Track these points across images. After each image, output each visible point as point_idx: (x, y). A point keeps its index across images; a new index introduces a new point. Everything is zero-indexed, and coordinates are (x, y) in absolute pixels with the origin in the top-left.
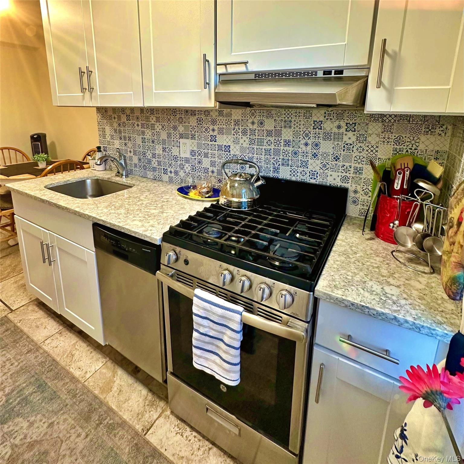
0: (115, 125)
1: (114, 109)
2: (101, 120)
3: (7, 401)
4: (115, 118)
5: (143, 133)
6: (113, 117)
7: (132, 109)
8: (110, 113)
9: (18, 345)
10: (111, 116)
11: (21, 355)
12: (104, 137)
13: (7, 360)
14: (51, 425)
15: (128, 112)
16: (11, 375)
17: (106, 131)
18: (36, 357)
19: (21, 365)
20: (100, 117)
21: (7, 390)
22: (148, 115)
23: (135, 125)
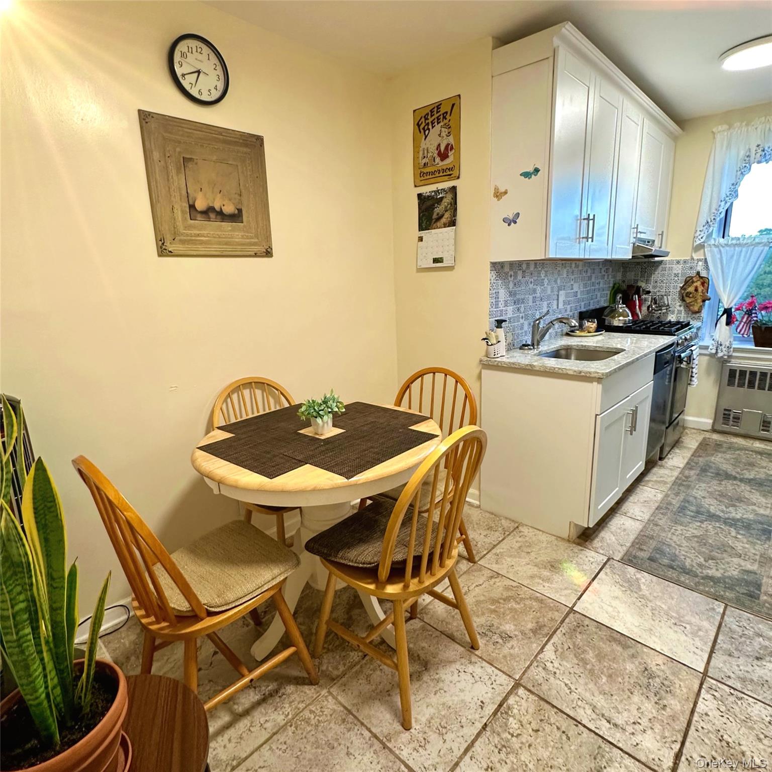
0: (511, 285)
1: (512, 264)
2: (495, 282)
3: (706, 521)
4: (511, 276)
5: (534, 291)
6: (509, 275)
7: (528, 263)
8: (507, 269)
9: (655, 535)
10: (507, 274)
11: (664, 528)
12: (497, 306)
13: (674, 535)
14: (704, 497)
15: (524, 266)
16: (686, 527)
17: (500, 297)
18: (661, 519)
19: (673, 525)
20: (494, 276)
21: (699, 524)
22: (540, 269)
23: (529, 282)
